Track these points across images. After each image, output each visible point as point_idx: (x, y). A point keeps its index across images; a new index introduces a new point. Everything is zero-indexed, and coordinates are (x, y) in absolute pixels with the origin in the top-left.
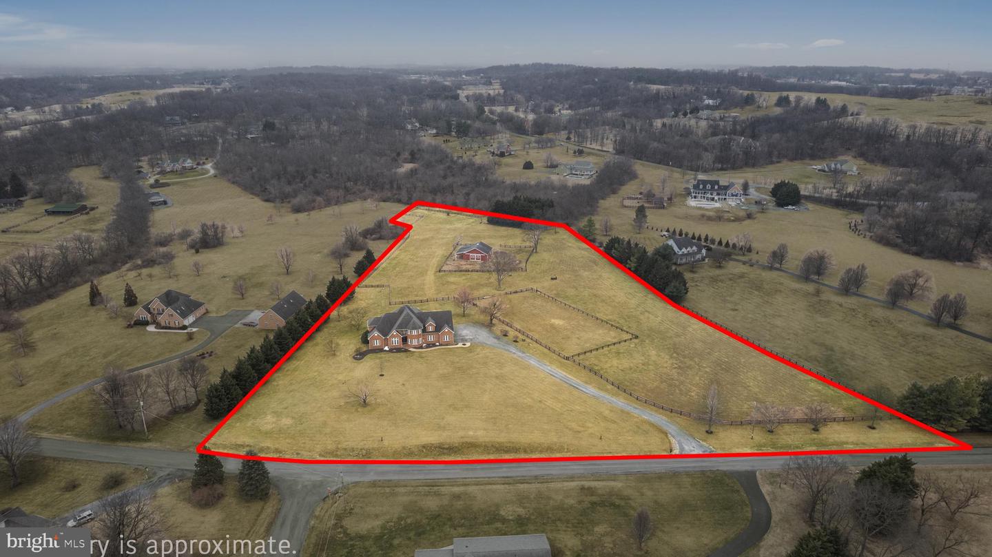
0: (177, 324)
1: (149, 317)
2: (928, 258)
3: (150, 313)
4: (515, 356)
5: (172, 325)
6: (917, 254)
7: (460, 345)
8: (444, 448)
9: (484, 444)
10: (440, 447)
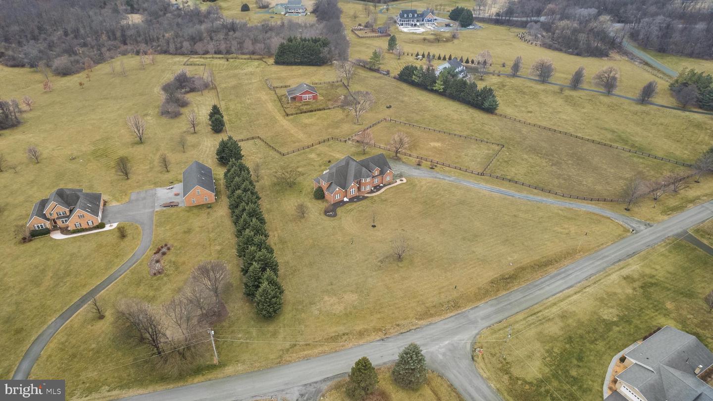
0: (90, 223)
1: (48, 225)
2: (585, 56)
3: (48, 219)
4: (446, 181)
5: (84, 226)
6: (578, 54)
7: (399, 182)
8: (506, 279)
9: (528, 265)
10: (503, 279)
